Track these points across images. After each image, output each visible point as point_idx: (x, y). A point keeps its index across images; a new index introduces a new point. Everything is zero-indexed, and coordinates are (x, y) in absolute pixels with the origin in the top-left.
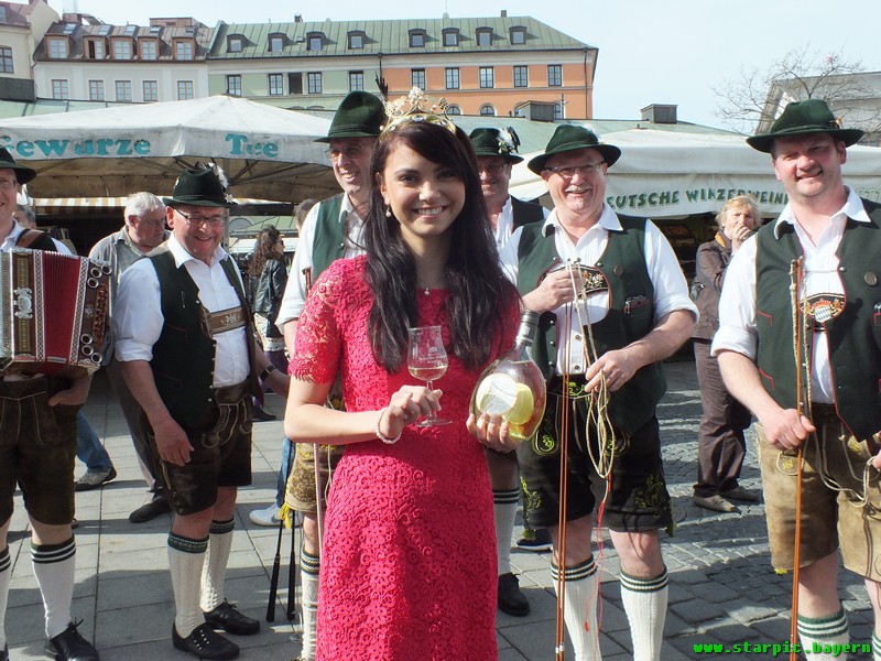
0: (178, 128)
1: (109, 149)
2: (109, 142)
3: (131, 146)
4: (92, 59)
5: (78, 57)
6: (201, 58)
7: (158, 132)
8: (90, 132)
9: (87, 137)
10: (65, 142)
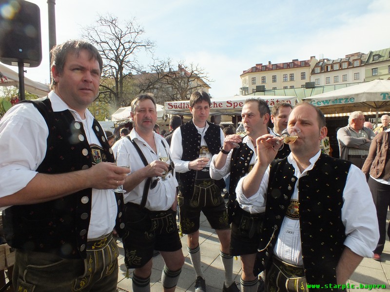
0: (364, 93)
1: (342, 101)
2: (342, 99)
3: (349, 100)
4: (327, 71)
5: (323, 71)
6: (363, 65)
7: (357, 95)
8: (336, 97)
9: (335, 99)
10: (329, 100)
